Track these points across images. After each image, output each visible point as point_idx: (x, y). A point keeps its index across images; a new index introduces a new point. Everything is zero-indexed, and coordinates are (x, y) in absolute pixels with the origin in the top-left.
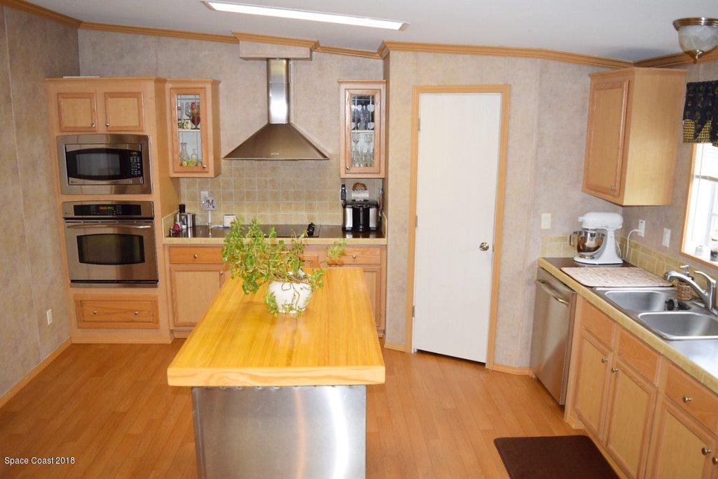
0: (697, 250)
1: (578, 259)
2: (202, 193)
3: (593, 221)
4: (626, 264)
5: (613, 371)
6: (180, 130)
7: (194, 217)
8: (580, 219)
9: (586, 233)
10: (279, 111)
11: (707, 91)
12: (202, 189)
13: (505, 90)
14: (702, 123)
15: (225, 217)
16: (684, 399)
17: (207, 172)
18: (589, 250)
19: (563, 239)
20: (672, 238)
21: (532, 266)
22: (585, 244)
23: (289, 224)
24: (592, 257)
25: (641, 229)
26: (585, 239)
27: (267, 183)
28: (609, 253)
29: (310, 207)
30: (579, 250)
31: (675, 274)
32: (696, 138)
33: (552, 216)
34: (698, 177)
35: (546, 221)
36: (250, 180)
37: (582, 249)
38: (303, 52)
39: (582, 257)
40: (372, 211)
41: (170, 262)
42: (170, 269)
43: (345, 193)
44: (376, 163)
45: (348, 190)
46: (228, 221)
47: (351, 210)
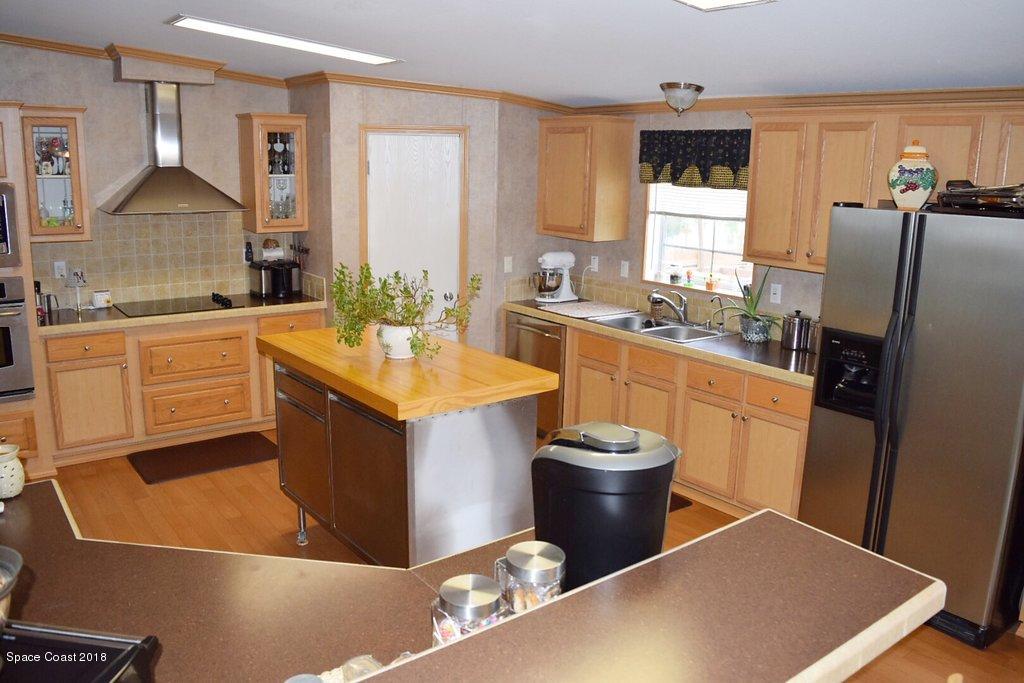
0: (656, 276)
1: (539, 299)
2: (57, 264)
3: (551, 261)
4: (580, 300)
5: (626, 384)
6: (38, 176)
8: (540, 260)
9: (544, 274)
10: (168, 151)
11: (663, 138)
12: (55, 257)
13: (461, 131)
14: (662, 165)
15: (95, 294)
16: (710, 383)
17: (82, 233)
18: (550, 289)
19: (523, 281)
20: (631, 269)
21: (498, 311)
22: (544, 284)
24: (553, 297)
25: (595, 265)
26: (544, 279)
27: (149, 245)
28: (566, 292)
29: (207, 274)
30: (540, 290)
31: (656, 296)
32: (656, 179)
33: (514, 260)
34: (652, 213)
35: (508, 265)
36: (125, 243)
37: (543, 289)
38: (207, 76)
39: (544, 296)
40: (295, 271)
41: (48, 362)
42: (49, 370)
43: (251, 252)
44: (298, 213)
45: (255, 249)
46: (101, 300)
47: (269, 272)
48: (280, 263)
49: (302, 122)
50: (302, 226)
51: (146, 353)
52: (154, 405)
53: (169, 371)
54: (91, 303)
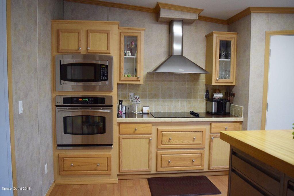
2: (130, 94)
6: (125, 56)
7: (126, 107)
15: (144, 107)
17: (139, 81)
23: (177, 111)
27: (166, 89)
29: (189, 103)
38: (195, 16)
40: (228, 103)
41: (119, 133)
42: (119, 137)
43: (208, 94)
44: (231, 76)
45: (210, 93)
46: (146, 110)
47: (216, 103)
48: (221, 99)
49: (235, 36)
50: (232, 83)
51: (160, 135)
52: (161, 158)
53: (169, 143)
54: (142, 111)
